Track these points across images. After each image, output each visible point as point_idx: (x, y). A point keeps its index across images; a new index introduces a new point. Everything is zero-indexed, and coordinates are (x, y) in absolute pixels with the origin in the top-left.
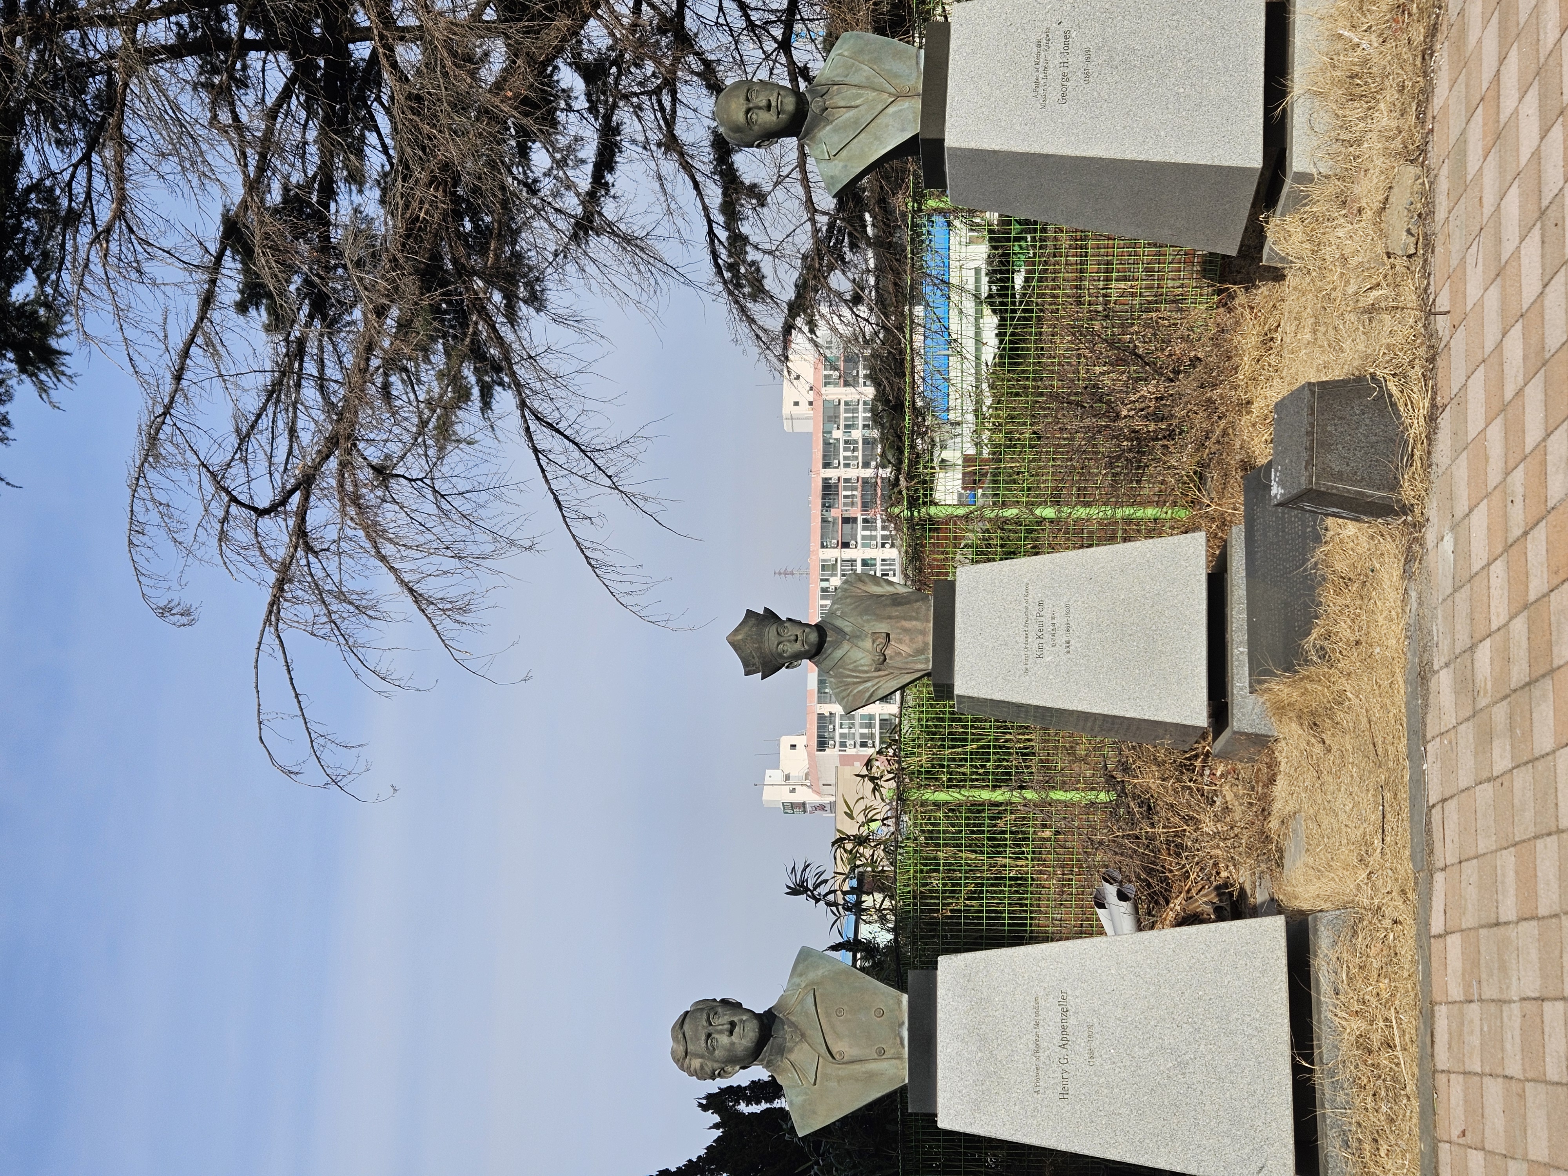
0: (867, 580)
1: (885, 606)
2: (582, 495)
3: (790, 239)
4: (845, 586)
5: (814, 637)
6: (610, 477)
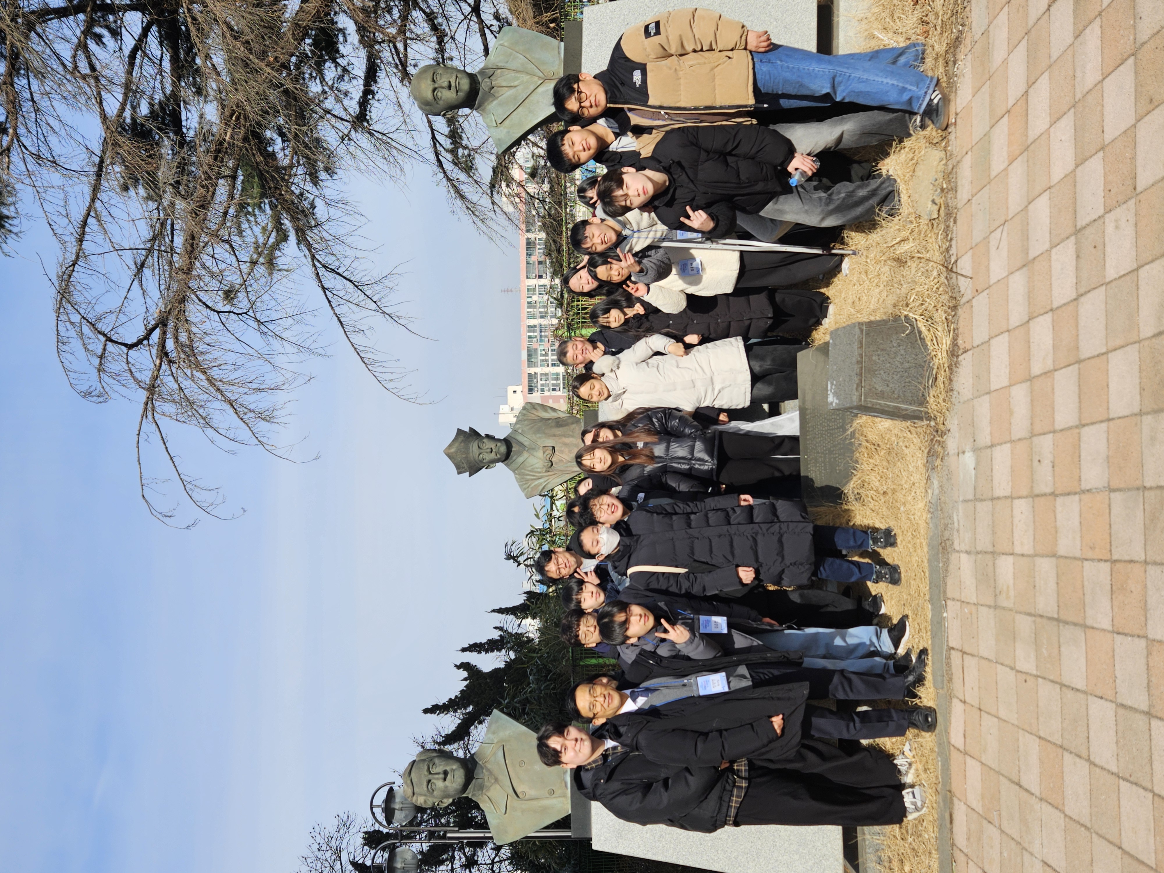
0: (538, 408)
1: (551, 427)
3: (485, 145)
4: (524, 412)
5: (503, 449)
6: (375, 302)
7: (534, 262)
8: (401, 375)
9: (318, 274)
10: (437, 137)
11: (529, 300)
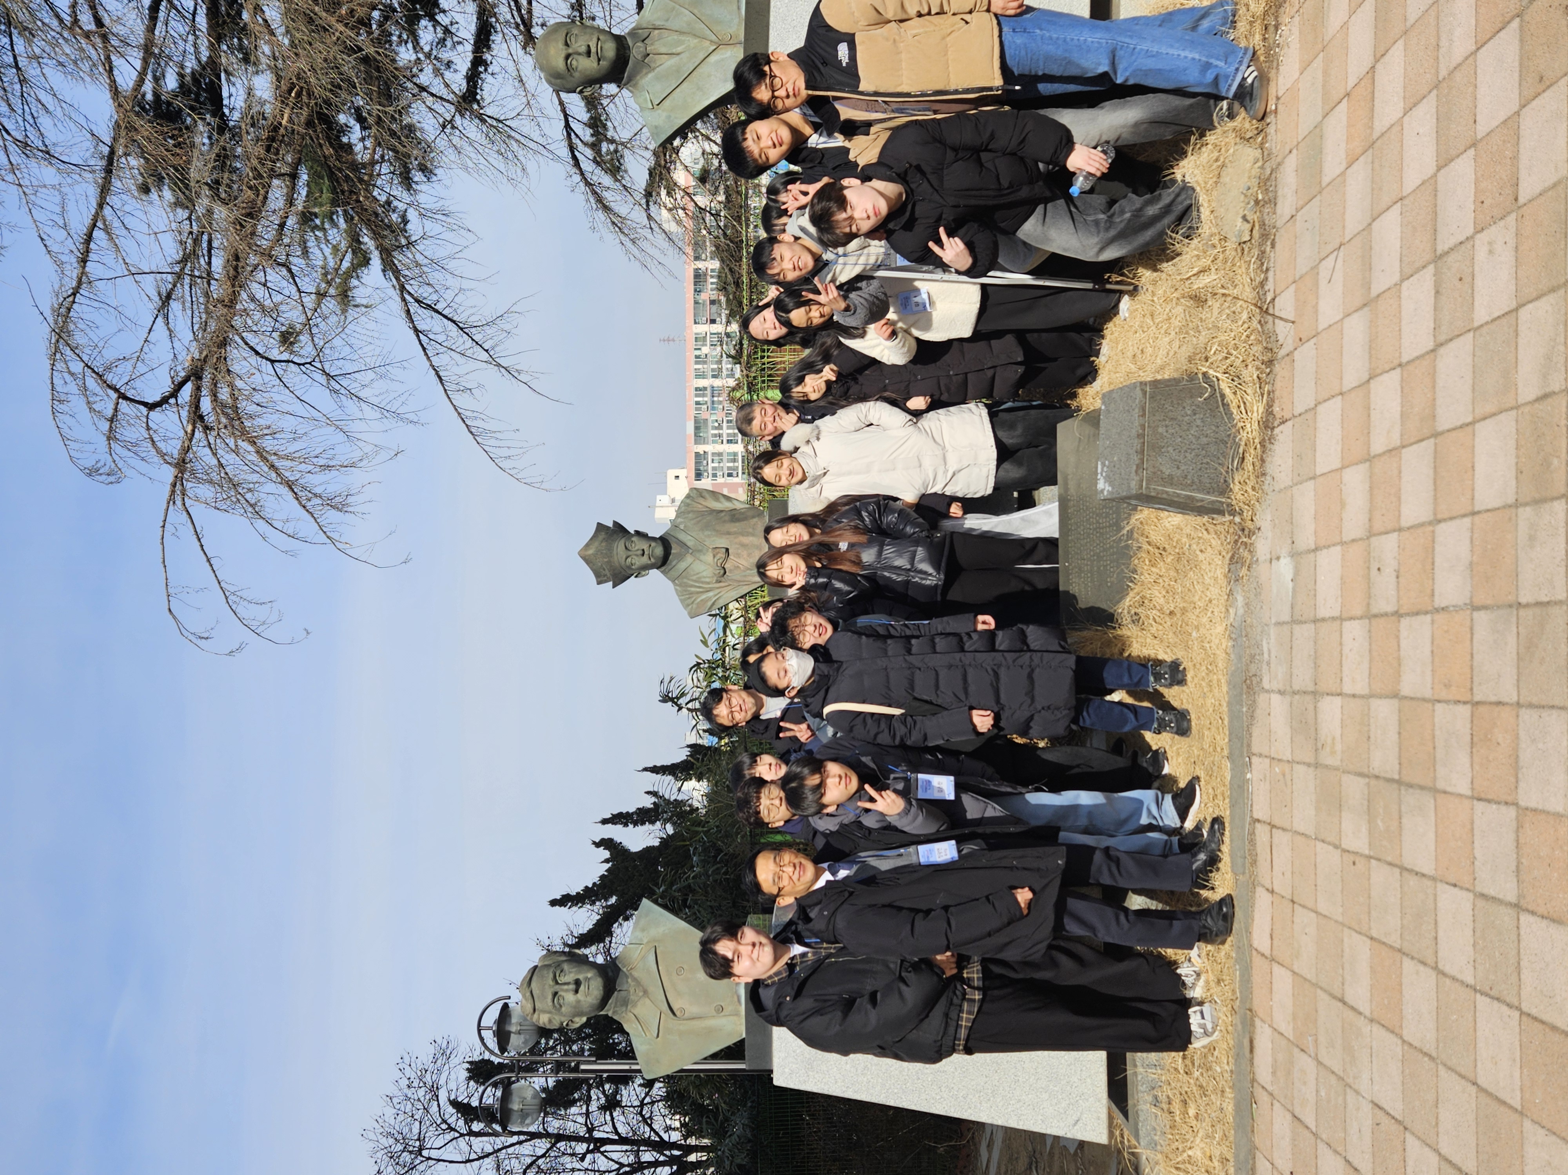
0: (707, 495)
1: (724, 522)
2: (461, 371)
3: (637, 137)
4: (688, 501)
5: (659, 551)
6: (487, 351)
7: (704, 301)
8: (521, 451)
9: (408, 311)
10: (572, 125)
11: (698, 353)
